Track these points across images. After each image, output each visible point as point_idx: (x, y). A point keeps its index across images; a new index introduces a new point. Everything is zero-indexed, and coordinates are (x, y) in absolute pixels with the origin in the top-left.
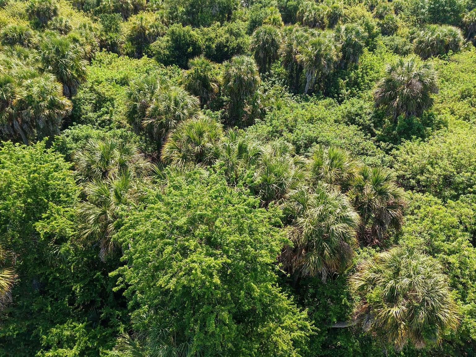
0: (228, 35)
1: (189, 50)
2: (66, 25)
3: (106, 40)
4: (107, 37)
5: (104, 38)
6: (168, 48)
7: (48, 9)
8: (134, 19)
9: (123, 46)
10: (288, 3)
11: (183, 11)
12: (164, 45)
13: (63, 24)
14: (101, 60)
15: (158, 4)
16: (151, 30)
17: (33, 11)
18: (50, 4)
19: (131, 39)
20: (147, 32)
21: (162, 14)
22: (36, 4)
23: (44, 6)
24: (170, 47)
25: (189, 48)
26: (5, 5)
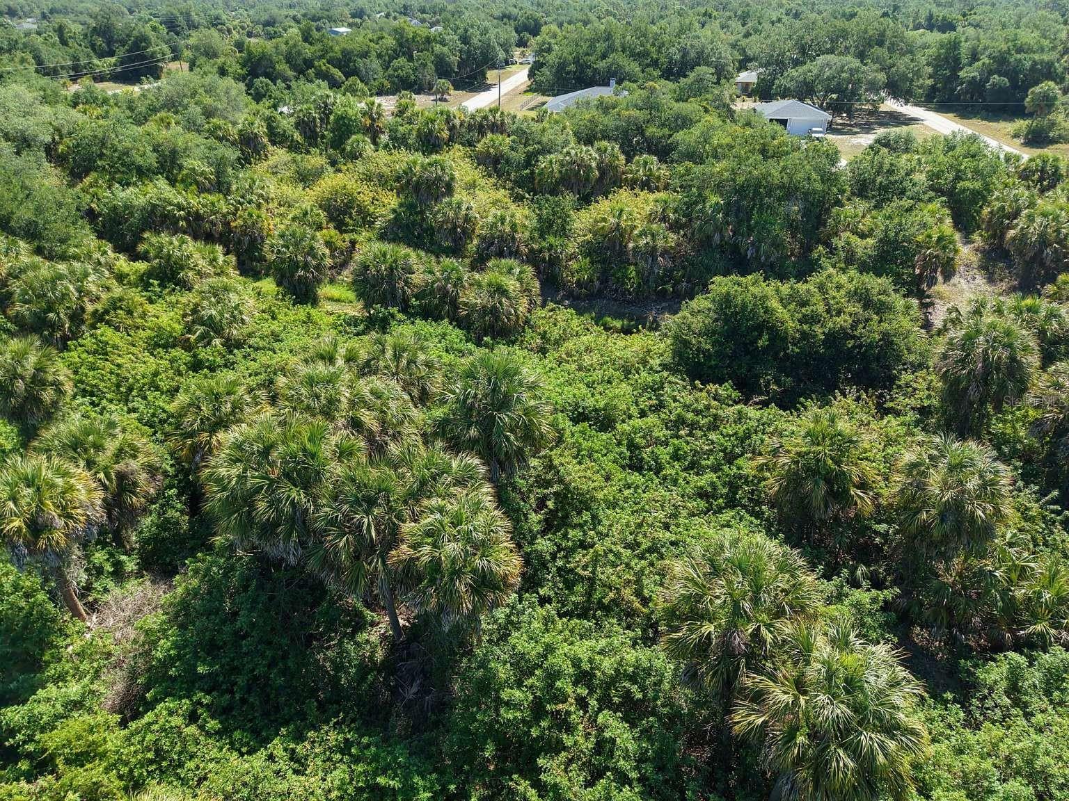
0: (857, 308)
1: (760, 343)
2: (467, 215)
3: (541, 251)
4: (544, 244)
5: (535, 246)
6: (707, 333)
7: (439, 179)
8: (602, 208)
9: (574, 265)
10: (959, 185)
11: (717, 204)
12: (698, 323)
13: (463, 212)
14: (545, 332)
15: (650, 169)
16: (642, 242)
17: (408, 182)
18: (443, 169)
19: (590, 250)
20: (631, 245)
21: (666, 202)
22: (418, 168)
23: (431, 173)
24: (714, 333)
25: (760, 336)
26: (357, 159)
